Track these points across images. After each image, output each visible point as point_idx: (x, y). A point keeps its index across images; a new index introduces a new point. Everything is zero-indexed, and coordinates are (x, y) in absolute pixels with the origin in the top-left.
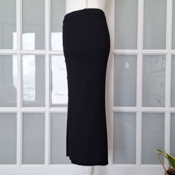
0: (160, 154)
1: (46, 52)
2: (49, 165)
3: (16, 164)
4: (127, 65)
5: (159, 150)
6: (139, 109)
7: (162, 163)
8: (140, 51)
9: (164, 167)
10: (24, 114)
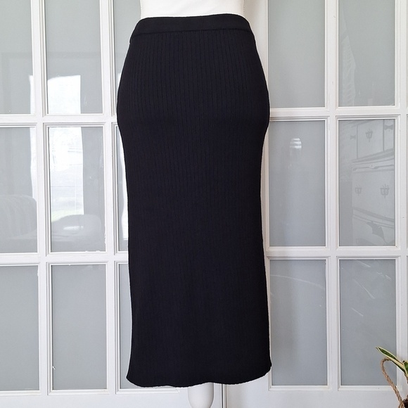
0: (385, 360)
1: (104, 119)
2: (116, 390)
3: (38, 389)
4: (298, 144)
5: (383, 351)
6: (332, 251)
7: (391, 381)
8: (331, 111)
9: (397, 392)
10: (54, 268)
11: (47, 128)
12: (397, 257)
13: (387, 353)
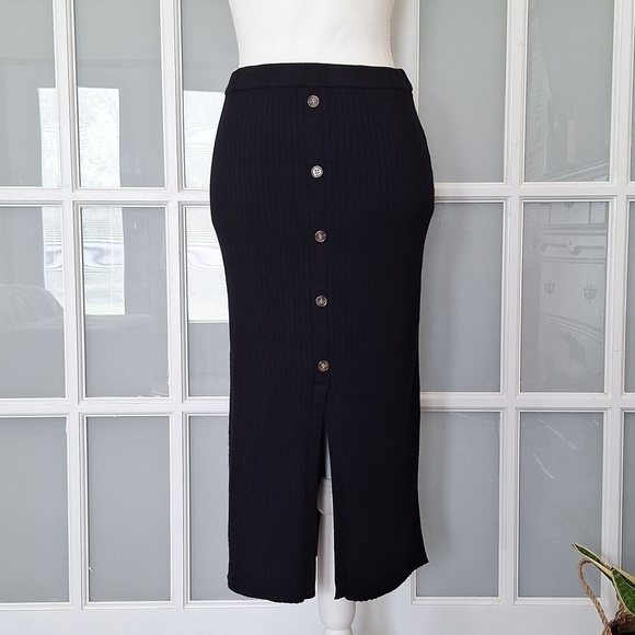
0: (584, 562)
1: (166, 195)
3: (67, 600)
5: (582, 550)
6: (510, 399)
7: (592, 594)
8: (513, 189)
9: (601, 612)
10: (90, 422)
11: (78, 209)
12: (606, 409)
13: (587, 553)
